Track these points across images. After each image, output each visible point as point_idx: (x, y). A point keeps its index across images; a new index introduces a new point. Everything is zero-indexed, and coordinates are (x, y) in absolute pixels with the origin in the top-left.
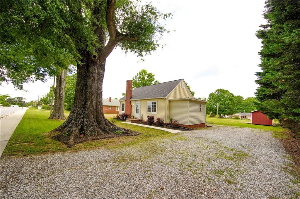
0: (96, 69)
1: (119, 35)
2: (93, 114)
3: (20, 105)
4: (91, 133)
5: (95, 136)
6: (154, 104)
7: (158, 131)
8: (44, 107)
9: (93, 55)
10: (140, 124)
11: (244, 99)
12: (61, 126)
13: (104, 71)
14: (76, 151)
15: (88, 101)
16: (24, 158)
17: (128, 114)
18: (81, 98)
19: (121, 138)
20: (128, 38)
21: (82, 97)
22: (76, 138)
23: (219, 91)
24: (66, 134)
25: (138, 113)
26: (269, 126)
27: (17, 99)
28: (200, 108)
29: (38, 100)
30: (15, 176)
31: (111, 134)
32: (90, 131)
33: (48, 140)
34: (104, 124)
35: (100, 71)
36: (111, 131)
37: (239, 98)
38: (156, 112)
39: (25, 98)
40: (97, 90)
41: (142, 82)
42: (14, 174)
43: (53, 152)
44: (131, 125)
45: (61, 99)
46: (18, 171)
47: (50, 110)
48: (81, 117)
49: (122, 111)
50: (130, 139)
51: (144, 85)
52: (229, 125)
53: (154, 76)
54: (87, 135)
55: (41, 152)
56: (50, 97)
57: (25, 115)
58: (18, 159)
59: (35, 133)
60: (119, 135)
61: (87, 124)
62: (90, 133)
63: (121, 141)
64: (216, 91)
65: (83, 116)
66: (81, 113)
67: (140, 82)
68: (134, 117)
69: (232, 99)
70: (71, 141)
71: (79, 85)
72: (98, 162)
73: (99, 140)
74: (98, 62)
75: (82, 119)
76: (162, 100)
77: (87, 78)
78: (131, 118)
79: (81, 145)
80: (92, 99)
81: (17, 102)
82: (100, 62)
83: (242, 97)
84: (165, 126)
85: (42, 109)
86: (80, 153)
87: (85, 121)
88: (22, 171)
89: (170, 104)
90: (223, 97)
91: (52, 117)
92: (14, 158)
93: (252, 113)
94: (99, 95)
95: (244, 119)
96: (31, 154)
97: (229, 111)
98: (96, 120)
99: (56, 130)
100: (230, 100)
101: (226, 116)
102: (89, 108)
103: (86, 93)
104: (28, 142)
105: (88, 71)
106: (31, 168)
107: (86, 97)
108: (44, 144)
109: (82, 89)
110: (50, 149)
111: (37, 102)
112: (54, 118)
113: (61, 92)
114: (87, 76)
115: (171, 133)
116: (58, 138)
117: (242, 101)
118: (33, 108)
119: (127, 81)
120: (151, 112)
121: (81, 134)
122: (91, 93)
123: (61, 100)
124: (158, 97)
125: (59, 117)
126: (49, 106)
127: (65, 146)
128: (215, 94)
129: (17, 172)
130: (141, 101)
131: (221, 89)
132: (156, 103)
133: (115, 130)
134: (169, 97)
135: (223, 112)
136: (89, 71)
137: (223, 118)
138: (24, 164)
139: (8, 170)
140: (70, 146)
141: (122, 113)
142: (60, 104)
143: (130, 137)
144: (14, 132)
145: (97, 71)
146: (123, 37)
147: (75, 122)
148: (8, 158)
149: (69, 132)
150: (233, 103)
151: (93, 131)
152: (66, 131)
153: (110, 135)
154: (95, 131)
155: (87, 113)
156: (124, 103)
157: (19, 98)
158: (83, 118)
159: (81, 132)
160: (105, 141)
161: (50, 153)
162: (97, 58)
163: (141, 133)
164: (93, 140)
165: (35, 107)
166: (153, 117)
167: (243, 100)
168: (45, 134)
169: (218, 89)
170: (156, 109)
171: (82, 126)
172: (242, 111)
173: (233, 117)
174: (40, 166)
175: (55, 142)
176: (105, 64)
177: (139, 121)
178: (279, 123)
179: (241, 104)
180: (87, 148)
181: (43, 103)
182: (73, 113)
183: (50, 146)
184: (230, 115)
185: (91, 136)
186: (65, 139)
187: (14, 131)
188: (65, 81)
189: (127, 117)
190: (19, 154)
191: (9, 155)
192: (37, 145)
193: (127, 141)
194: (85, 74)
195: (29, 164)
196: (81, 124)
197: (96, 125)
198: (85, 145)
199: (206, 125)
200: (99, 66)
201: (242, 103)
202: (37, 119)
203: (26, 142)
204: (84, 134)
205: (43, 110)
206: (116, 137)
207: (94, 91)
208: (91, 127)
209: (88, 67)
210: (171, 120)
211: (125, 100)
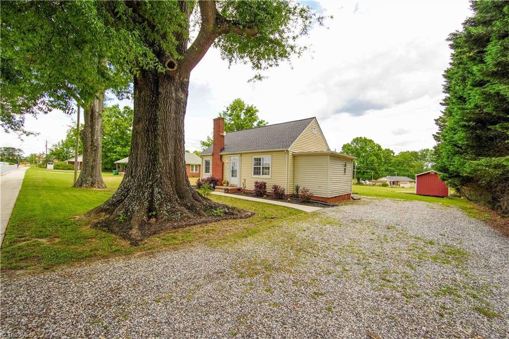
0: (173, 91)
1: (222, 22)
2: (170, 179)
3: (11, 162)
4: (169, 214)
5: (176, 221)
6: (266, 161)
7: (280, 208)
8: (58, 165)
9: (168, 62)
10: (241, 195)
11: (395, 155)
12: (107, 203)
13: (187, 95)
14: (151, 252)
15: (160, 154)
16: (48, 274)
17: (217, 178)
18: (145, 147)
19: (224, 222)
20: (240, 28)
21: (149, 146)
22: (142, 226)
23: (358, 141)
24: (121, 218)
25: (236, 176)
26: (443, 197)
27: (5, 150)
28: (345, 169)
29: (45, 153)
30: (37, 327)
31: (204, 216)
32: (167, 211)
33: (87, 230)
34: (191, 198)
35: (180, 95)
36: (205, 211)
37: (387, 153)
38: (269, 174)
39: (20, 150)
40: (176, 132)
41: (235, 122)
42: (34, 324)
43: (104, 257)
44: (227, 197)
45: (95, 150)
46: (41, 313)
47: (74, 171)
48: (148, 185)
49: (206, 172)
50: (241, 224)
51: (240, 127)
52: (386, 197)
53: (257, 113)
54: (161, 219)
55: (80, 258)
56: (68, 148)
57: (26, 181)
58: (35, 280)
59: (56, 216)
60: (218, 219)
61: (160, 197)
62: (167, 214)
63: (227, 229)
64: (354, 141)
65: (151, 183)
66: (147, 177)
67: (233, 122)
68: (228, 183)
69: (378, 155)
70: (135, 232)
71: (139, 121)
72: (209, 278)
73: (187, 228)
74: (177, 77)
75: (150, 188)
76: (281, 154)
77: (156, 108)
78: (222, 185)
79: (156, 240)
80: (167, 150)
81: (6, 157)
82: (180, 77)
83: (392, 152)
84: (289, 199)
85: (54, 169)
86: (160, 257)
87: (155, 192)
88: (51, 312)
89: (294, 161)
90: (364, 150)
91: (79, 184)
92: (23, 277)
93: (417, 176)
94: (180, 142)
95: (394, 186)
96: (59, 264)
97: (373, 173)
98: (176, 190)
99: (99, 210)
100: (375, 155)
101: (367, 181)
102: (162, 168)
103: (155, 137)
104: (47, 236)
105: (158, 94)
106: (70, 301)
107: (155, 145)
108: (83, 241)
109: (148, 130)
110: (97, 250)
111: (44, 156)
112: (85, 185)
113: (95, 137)
114: (154, 105)
115: (306, 213)
116: (107, 226)
117: (391, 157)
118: (36, 166)
119: (215, 120)
120: (260, 174)
121: (150, 217)
122: (166, 139)
123: (96, 152)
124: (273, 148)
125: (92, 185)
126: (67, 163)
127: (126, 243)
128: (353, 146)
129: (40, 316)
130: (241, 156)
131: (361, 138)
133: (211, 207)
134: (294, 148)
135: (364, 176)
136: (160, 93)
137: (363, 184)
138: (50, 292)
139: (16, 310)
140: (135, 243)
141: (205, 176)
142: (94, 161)
143: (238, 221)
144: (12, 214)
145: (174, 95)
146: (229, 26)
147: (136, 194)
148: (10, 276)
149: (126, 213)
150: (379, 161)
151: (172, 212)
152: (120, 212)
153: (204, 219)
154: (176, 211)
155: (159, 176)
156: (210, 159)
157: (8, 148)
158: (152, 186)
159: (150, 214)
160: (197, 229)
161: (100, 259)
162: (176, 68)
163: (254, 214)
164: (174, 228)
165: (40, 165)
166: (265, 183)
167: (394, 157)
168: (77, 219)
169: (357, 138)
170: (269, 170)
171: (151, 202)
172: (391, 173)
173: (378, 184)
174: (90, 296)
175: (103, 236)
176: (188, 82)
177: (239, 191)
178: (456, 193)
179: (390, 163)
180: (170, 245)
181: (55, 158)
182: (130, 178)
183: (95, 243)
184: (373, 180)
185: (169, 220)
186: (122, 228)
187: (11, 212)
188: (101, 117)
189: (216, 183)
190: (32, 265)
191: (11, 269)
192: (68, 243)
193: (237, 228)
194: (152, 99)
195: (62, 290)
196: (147, 198)
197: (177, 200)
198: (163, 239)
199: (352, 198)
200: (178, 86)
201: (392, 161)
202: (50, 187)
203: (42, 237)
204: (156, 216)
205: (57, 170)
206: (216, 221)
207: (170, 134)
208: (168, 204)
209: (157, 87)
210: (297, 189)
211: (211, 154)
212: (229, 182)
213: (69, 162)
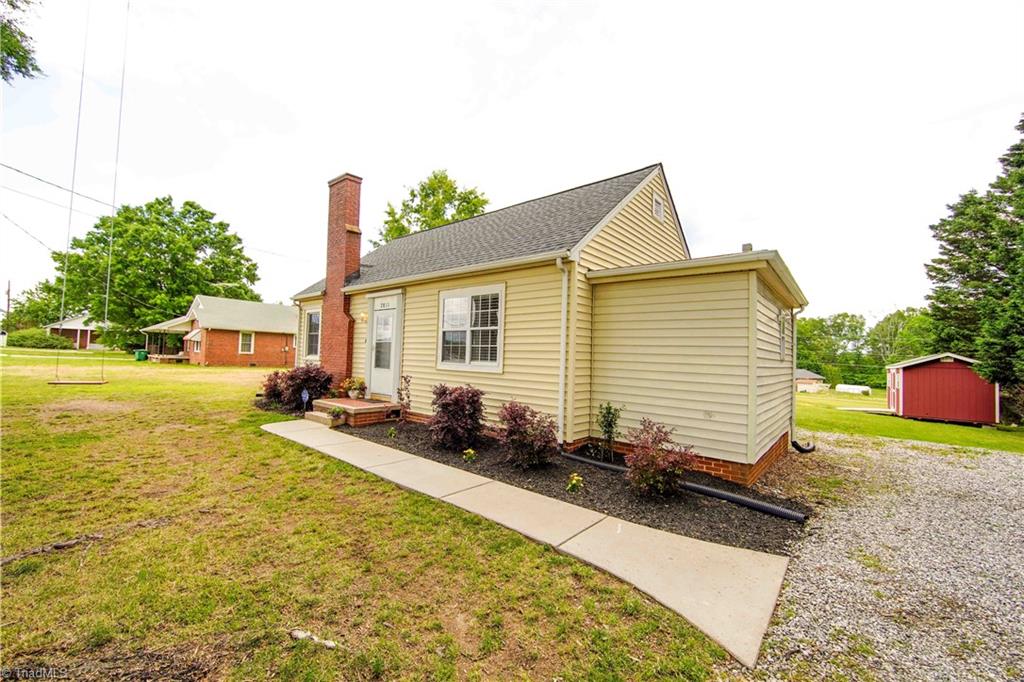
6: (487, 309)
25: (387, 366)
38: (494, 358)
49: (309, 353)
68: (362, 389)
76: (546, 275)
78: (339, 396)
85: (10, 345)
89: (592, 307)
119: (332, 185)
120: (463, 357)
130: (404, 294)
132: (495, 300)
134: (591, 255)
156: (318, 309)
166: (478, 393)
170: (494, 341)
177: (391, 418)
199: (795, 444)
210: (609, 419)
211: (319, 293)
212: (367, 385)
213: (54, 331)
